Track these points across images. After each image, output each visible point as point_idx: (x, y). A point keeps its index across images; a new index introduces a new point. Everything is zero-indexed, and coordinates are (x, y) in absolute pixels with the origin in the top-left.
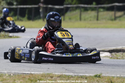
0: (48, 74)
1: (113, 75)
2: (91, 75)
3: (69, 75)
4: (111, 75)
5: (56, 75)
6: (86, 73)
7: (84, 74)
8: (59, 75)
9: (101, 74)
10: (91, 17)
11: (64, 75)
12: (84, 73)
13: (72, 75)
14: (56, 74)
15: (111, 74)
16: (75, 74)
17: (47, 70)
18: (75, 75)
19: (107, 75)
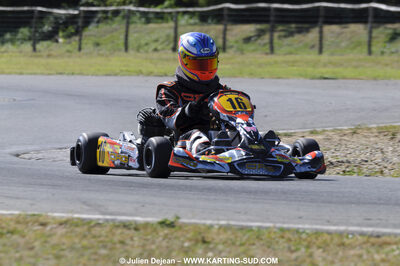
0: (34, 215)
1: (209, 222)
2: (149, 219)
3: (91, 220)
4: (203, 222)
5: (54, 218)
6: (137, 216)
7: (130, 218)
8: (64, 219)
9: (178, 218)
10: (156, 41)
11: (78, 219)
12: (131, 215)
13: (99, 219)
14: (56, 215)
15: (205, 219)
16: (108, 217)
17: (32, 205)
18: (107, 220)
19: (193, 221)
